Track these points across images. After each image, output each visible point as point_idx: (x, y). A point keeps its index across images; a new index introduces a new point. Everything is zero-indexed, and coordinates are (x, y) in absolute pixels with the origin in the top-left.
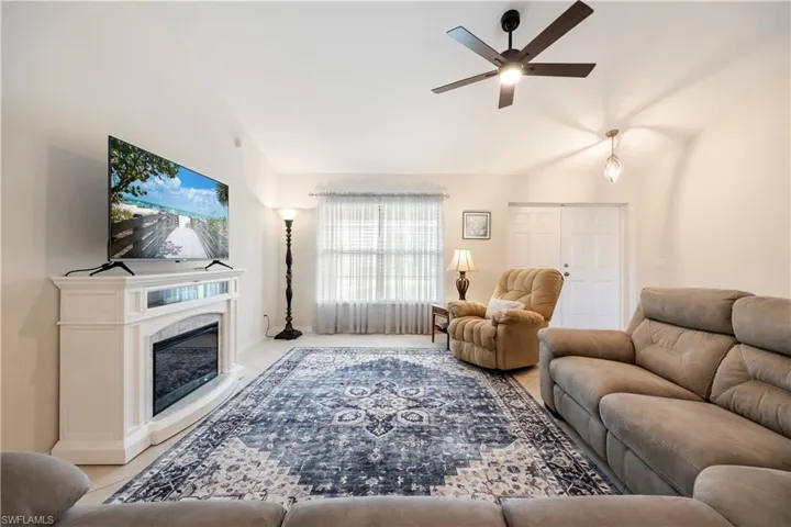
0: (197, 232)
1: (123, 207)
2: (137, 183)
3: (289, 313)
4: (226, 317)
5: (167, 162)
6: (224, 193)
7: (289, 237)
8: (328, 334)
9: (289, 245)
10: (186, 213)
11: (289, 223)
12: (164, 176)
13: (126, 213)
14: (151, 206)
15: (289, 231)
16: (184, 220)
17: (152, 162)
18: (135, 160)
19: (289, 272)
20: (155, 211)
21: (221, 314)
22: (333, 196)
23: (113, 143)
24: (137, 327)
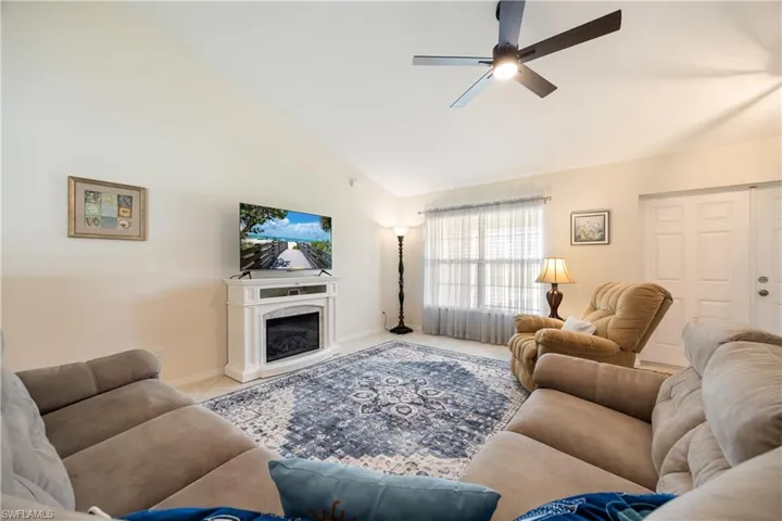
0: (303, 252)
1: (248, 240)
2: (258, 225)
3: (401, 313)
4: (325, 310)
5: (278, 210)
6: (327, 223)
7: (401, 250)
8: (431, 334)
9: (401, 257)
10: (293, 240)
11: (400, 239)
12: (277, 219)
13: (250, 244)
14: (267, 238)
15: (401, 245)
16: (291, 245)
17: (267, 212)
18: (256, 213)
19: (401, 279)
20: (270, 241)
21: (322, 307)
22: (436, 212)
23: (242, 206)
24: (253, 309)
